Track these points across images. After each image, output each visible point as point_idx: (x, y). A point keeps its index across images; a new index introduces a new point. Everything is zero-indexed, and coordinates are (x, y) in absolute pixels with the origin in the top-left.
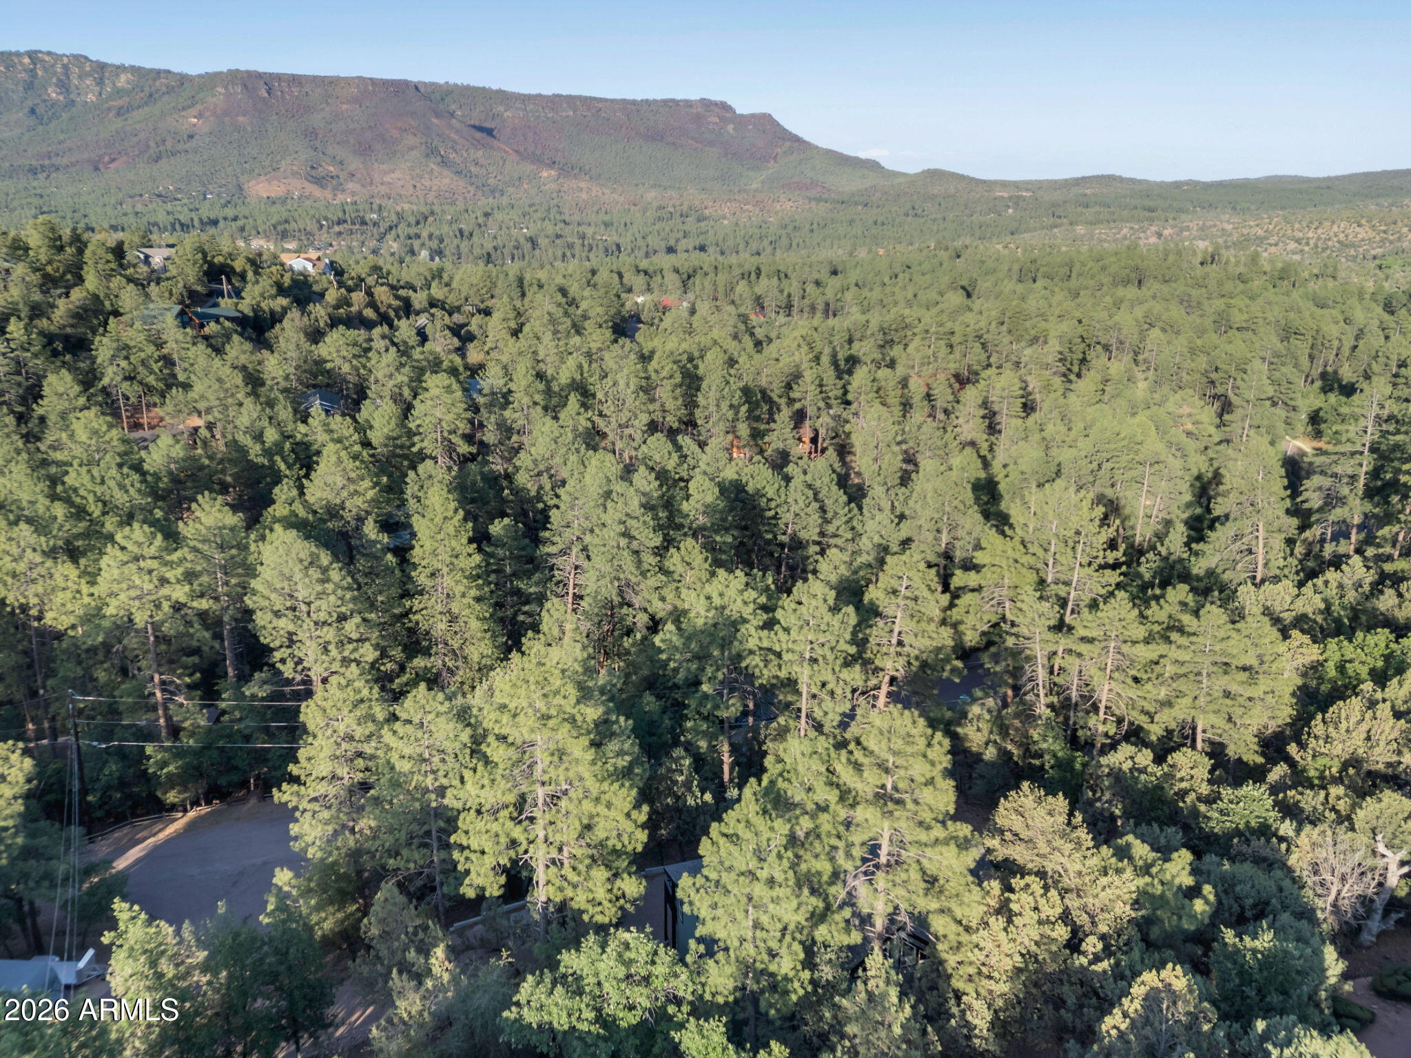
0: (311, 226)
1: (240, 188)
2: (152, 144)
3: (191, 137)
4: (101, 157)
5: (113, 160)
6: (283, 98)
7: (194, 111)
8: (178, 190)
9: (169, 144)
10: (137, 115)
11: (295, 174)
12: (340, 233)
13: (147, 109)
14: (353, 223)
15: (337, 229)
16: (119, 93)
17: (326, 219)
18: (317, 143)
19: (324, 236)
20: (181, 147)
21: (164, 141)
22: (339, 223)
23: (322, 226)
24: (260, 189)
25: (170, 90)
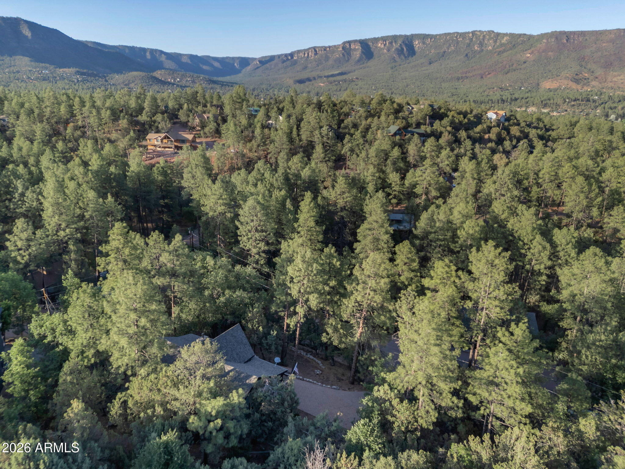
0: (560, 101)
1: (538, 84)
2: (507, 66)
3: (525, 62)
4: (485, 73)
5: (489, 74)
6: (574, 42)
7: (530, 51)
8: (510, 86)
9: (514, 66)
10: (505, 54)
11: (566, 78)
12: (574, 105)
13: (510, 51)
14: (582, 101)
15: (573, 103)
16: (502, 45)
17: (568, 98)
18: (583, 63)
19: (565, 107)
20: (520, 67)
21: (513, 65)
22: (575, 100)
23: (565, 101)
24: (547, 85)
25: (523, 42)
